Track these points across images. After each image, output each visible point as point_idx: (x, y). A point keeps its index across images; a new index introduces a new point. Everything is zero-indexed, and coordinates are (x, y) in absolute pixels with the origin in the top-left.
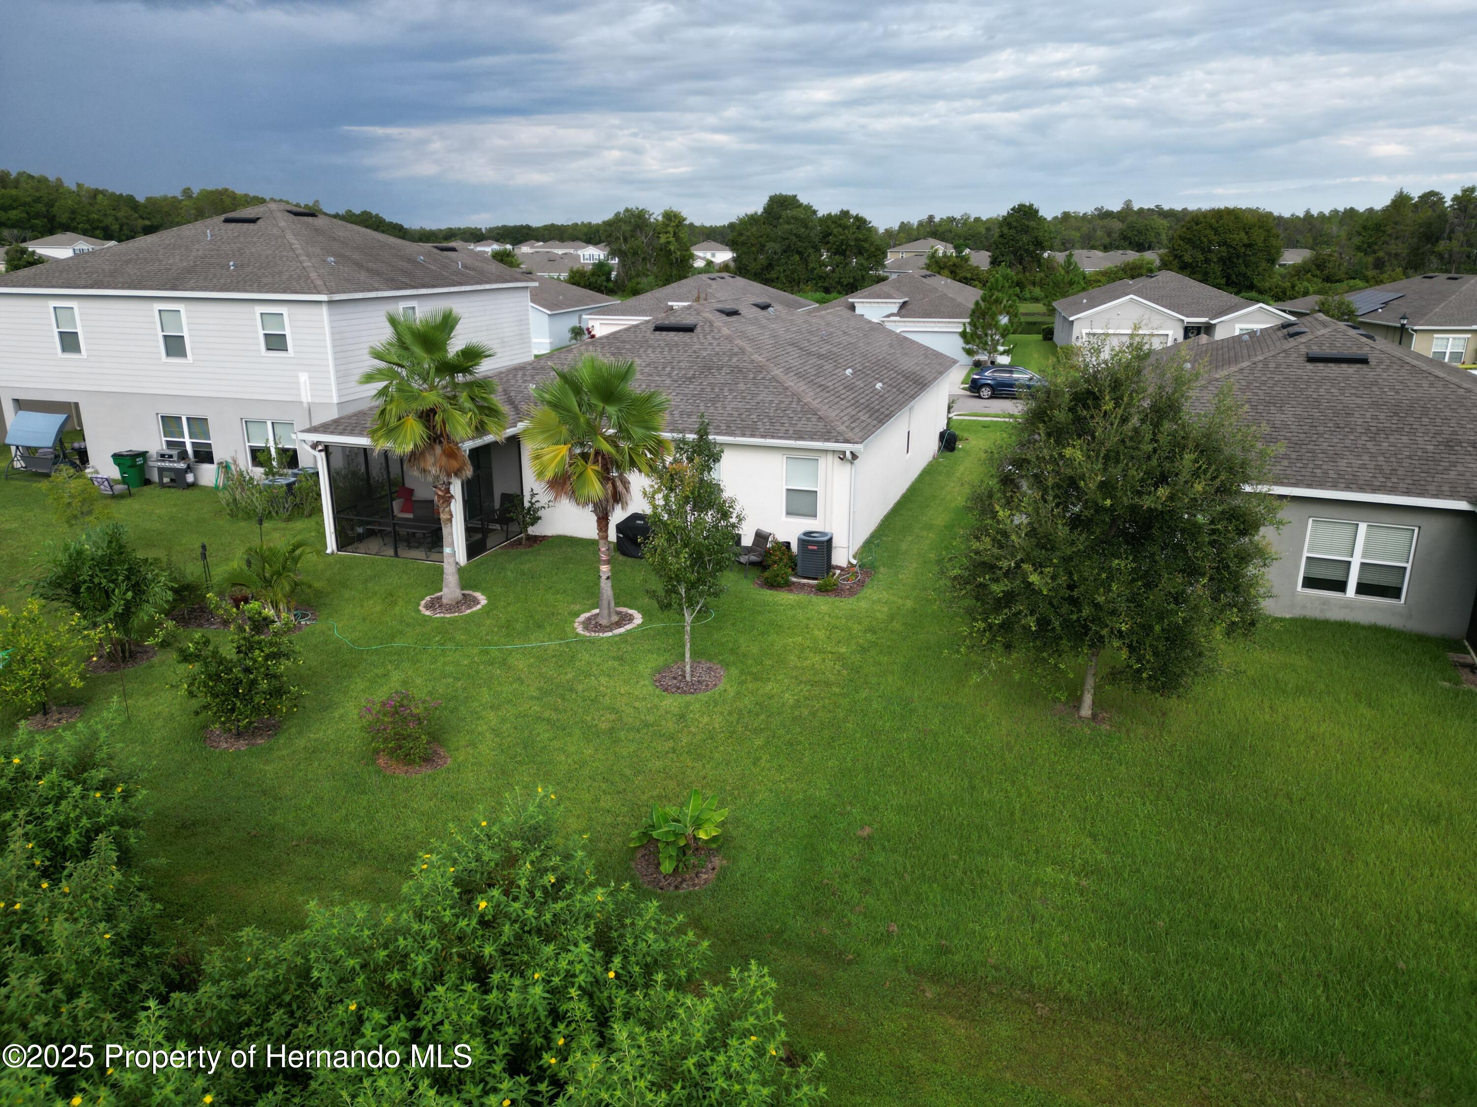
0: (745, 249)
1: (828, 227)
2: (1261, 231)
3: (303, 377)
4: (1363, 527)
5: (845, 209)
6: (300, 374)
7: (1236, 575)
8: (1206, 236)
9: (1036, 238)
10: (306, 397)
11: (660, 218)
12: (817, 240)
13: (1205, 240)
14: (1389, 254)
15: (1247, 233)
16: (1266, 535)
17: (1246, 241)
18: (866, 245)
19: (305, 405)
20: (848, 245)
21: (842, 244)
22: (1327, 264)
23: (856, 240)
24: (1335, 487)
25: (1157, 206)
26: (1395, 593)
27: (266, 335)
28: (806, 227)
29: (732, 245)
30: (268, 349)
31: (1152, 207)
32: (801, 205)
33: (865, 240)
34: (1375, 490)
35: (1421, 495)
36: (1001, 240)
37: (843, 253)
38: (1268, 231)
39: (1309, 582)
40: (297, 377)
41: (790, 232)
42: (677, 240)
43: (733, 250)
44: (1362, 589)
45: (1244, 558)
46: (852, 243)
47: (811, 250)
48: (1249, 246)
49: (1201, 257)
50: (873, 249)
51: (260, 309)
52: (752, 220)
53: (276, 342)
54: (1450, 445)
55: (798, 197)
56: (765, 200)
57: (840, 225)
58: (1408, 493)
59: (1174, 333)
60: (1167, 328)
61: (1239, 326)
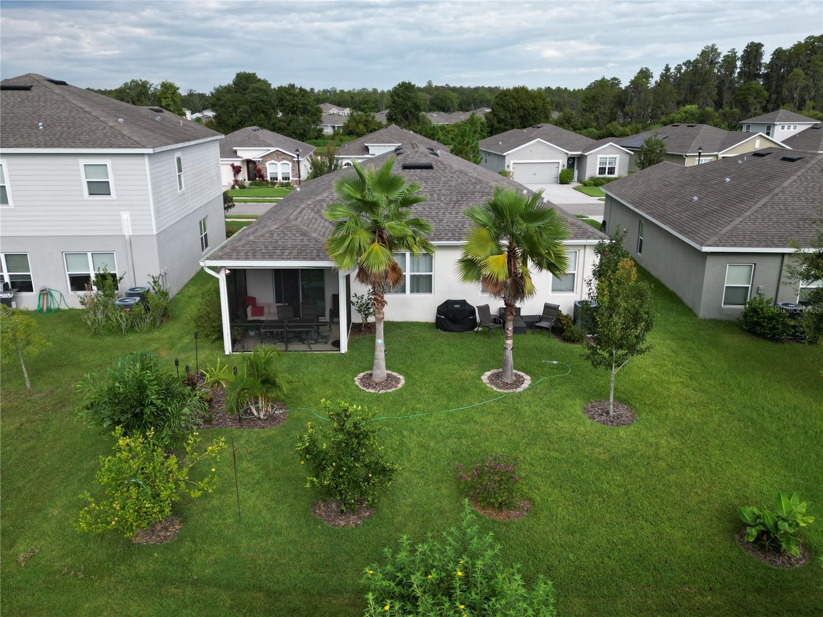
0: (223, 109)
1: (282, 95)
2: (540, 100)
3: (125, 216)
5: (292, 83)
6: (122, 213)
8: (511, 103)
9: (416, 104)
10: (128, 231)
11: (159, 87)
12: (275, 104)
13: (511, 106)
14: (600, 113)
15: (533, 101)
17: (533, 106)
18: (309, 108)
19: (127, 238)
20: (297, 107)
21: (293, 106)
22: (571, 120)
23: (303, 104)
25: (447, 85)
27: (88, 182)
28: (267, 95)
29: (213, 107)
30: (90, 194)
31: (444, 85)
32: (260, 80)
33: (308, 104)
36: (394, 105)
37: (294, 113)
38: (544, 100)
40: (120, 215)
41: (257, 98)
42: (174, 104)
43: (213, 110)
46: (301, 106)
47: (272, 111)
48: (534, 109)
49: (509, 116)
50: (314, 110)
51: (83, 161)
52: (227, 90)
53: (99, 188)
55: (257, 75)
56: (234, 76)
57: (290, 94)
59: (563, 162)
60: (559, 158)
61: (599, 156)
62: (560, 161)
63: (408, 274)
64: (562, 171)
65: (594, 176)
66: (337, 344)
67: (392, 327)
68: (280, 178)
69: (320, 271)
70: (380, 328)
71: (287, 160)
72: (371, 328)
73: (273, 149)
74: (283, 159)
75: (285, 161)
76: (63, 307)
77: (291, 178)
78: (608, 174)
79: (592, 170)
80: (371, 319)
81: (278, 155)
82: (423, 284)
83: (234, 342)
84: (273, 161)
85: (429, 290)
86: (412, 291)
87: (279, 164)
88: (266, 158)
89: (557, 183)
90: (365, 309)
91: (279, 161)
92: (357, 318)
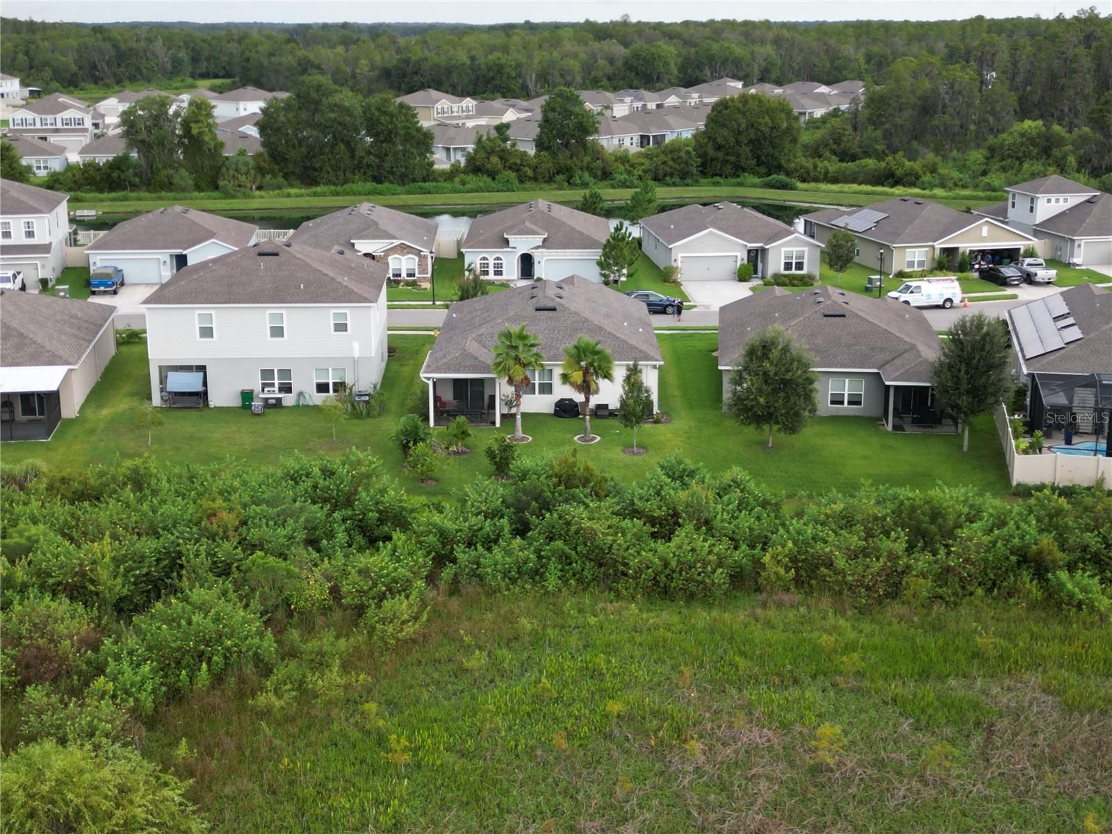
1: (373, 114)
2: (782, 114)
3: (356, 345)
4: (847, 380)
6: (353, 343)
7: (810, 396)
10: (357, 355)
13: (735, 123)
15: (770, 117)
16: (816, 385)
19: (356, 359)
23: (405, 128)
24: (836, 367)
26: (859, 403)
27: (334, 324)
28: (351, 116)
30: (335, 331)
33: (412, 128)
34: (849, 367)
35: (864, 368)
39: (833, 402)
41: (335, 120)
42: (210, 130)
44: (850, 403)
45: (811, 391)
48: (773, 128)
49: (732, 139)
51: (333, 312)
53: (341, 327)
54: (873, 349)
57: (385, 113)
58: (859, 367)
59: (741, 256)
60: (736, 251)
61: (783, 249)
62: (739, 254)
63: (537, 382)
64: (741, 265)
65: (777, 272)
66: (494, 423)
67: (524, 415)
68: (404, 275)
69: (481, 381)
70: (519, 417)
71: (413, 254)
72: (514, 416)
73: (397, 242)
74: (408, 253)
75: (410, 256)
76: (311, 404)
77: (417, 275)
78: (796, 269)
79: (775, 264)
80: (514, 410)
81: (404, 249)
82: (546, 389)
83: (435, 421)
84: (396, 256)
85: (550, 392)
86: (540, 393)
87: (404, 258)
88: (388, 252)
89: (735, 279)
90: (509, 404)
91: (404, 255)
92: (506, 411)
